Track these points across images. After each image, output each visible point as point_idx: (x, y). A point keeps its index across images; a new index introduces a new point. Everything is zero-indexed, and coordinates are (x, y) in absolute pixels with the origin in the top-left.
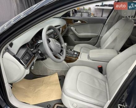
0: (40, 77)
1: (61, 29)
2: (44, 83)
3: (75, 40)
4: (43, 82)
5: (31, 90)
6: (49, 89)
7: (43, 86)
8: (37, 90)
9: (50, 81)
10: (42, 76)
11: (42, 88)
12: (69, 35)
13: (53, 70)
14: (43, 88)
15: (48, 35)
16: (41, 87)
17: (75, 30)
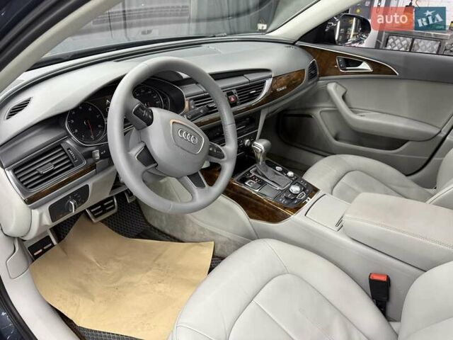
0: (161, 237)
1: (268, 83)
2: (159, 265)
3: (336, 138)
4: (155, 261)
5: (110, 272)
6: (160, 292)
7: (149, 273)
8: (124, 280)
9: (180, 263)
10: (167, 235)
11: (141, 279)
12: (317, 114)
13: (202, 229)
14: (145, 282)
15: (195, 99)
16: (140, 276)
17: (344, 97)
